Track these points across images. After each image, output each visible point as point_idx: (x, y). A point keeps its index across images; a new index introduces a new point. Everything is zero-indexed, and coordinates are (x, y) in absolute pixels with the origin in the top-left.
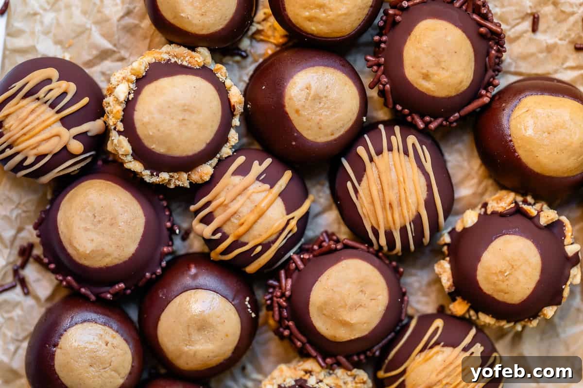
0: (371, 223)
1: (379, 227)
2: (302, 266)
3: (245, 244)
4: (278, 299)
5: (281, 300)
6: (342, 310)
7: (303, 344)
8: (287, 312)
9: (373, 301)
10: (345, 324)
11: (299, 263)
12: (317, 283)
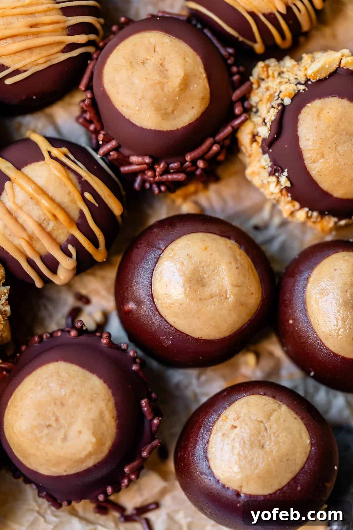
0: (57, 53)
1: (62, 43)
2: (114, 143)
3: (81, 212)
4: (157, 174)
5: (158, 170)
6: (166, 89)
7: (215, 142)
8: (173, 163)
9: (157, 49)
10: (185, 84)
11: (109, 146)
12: (131, 121)
